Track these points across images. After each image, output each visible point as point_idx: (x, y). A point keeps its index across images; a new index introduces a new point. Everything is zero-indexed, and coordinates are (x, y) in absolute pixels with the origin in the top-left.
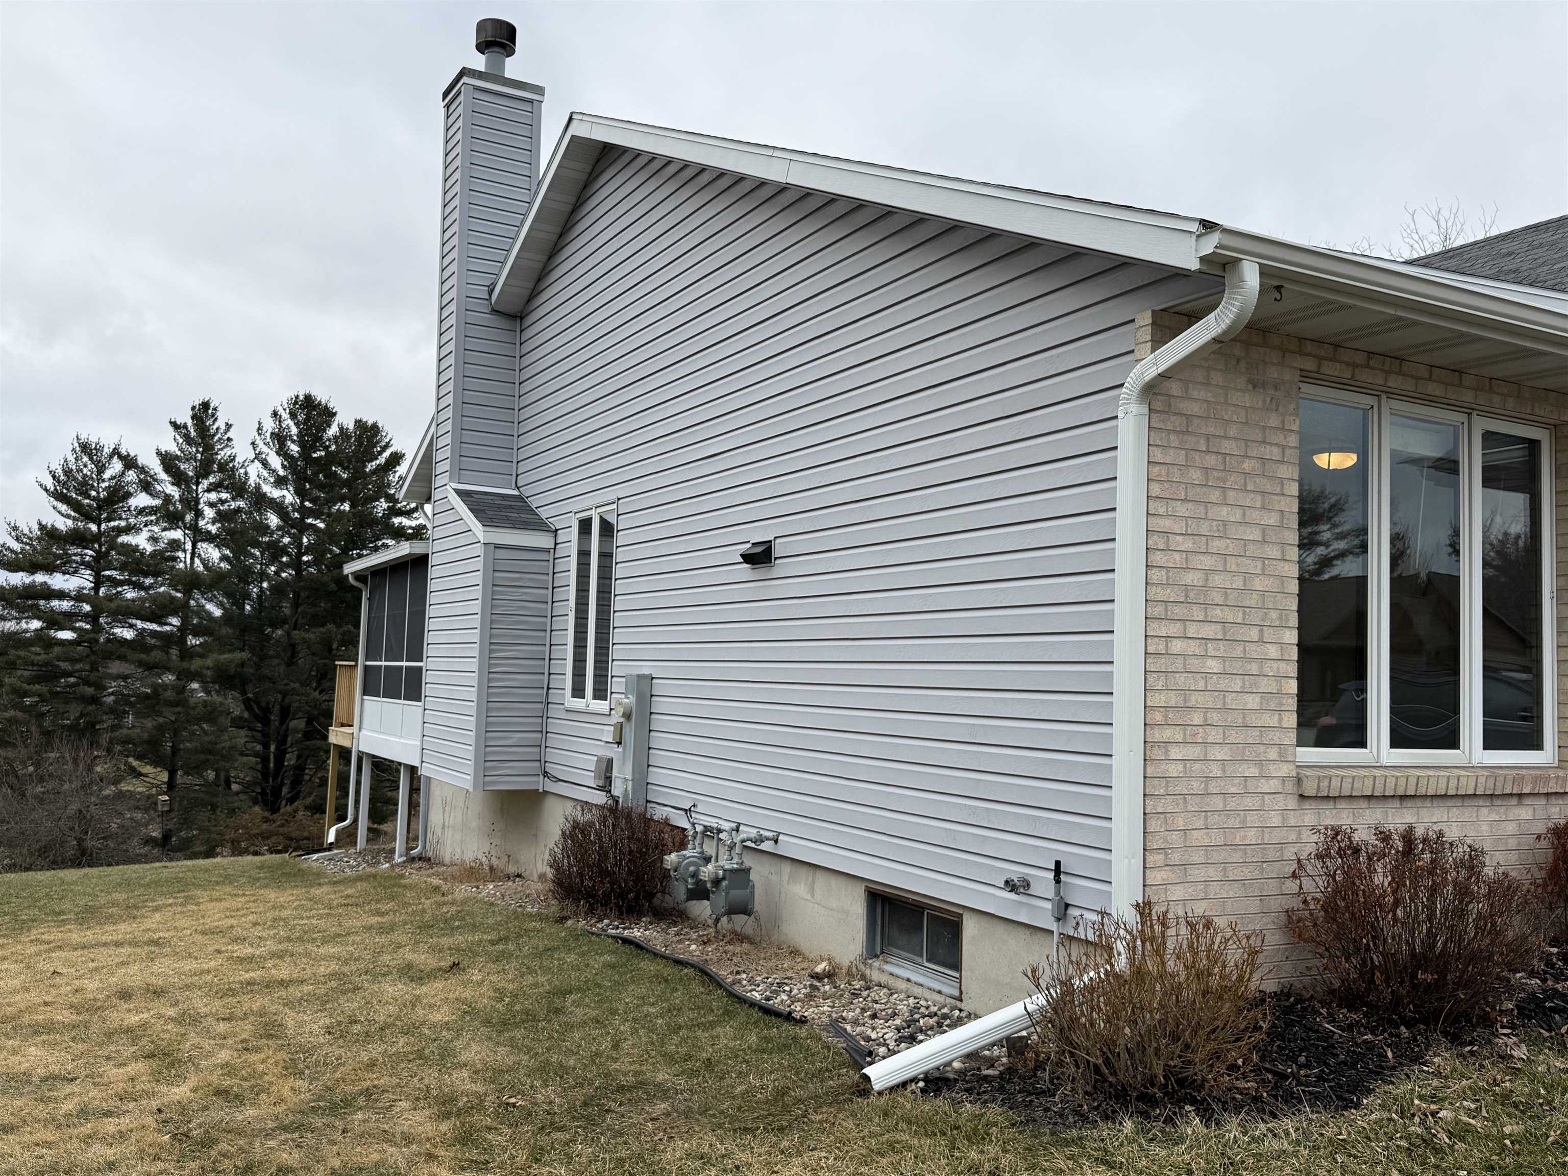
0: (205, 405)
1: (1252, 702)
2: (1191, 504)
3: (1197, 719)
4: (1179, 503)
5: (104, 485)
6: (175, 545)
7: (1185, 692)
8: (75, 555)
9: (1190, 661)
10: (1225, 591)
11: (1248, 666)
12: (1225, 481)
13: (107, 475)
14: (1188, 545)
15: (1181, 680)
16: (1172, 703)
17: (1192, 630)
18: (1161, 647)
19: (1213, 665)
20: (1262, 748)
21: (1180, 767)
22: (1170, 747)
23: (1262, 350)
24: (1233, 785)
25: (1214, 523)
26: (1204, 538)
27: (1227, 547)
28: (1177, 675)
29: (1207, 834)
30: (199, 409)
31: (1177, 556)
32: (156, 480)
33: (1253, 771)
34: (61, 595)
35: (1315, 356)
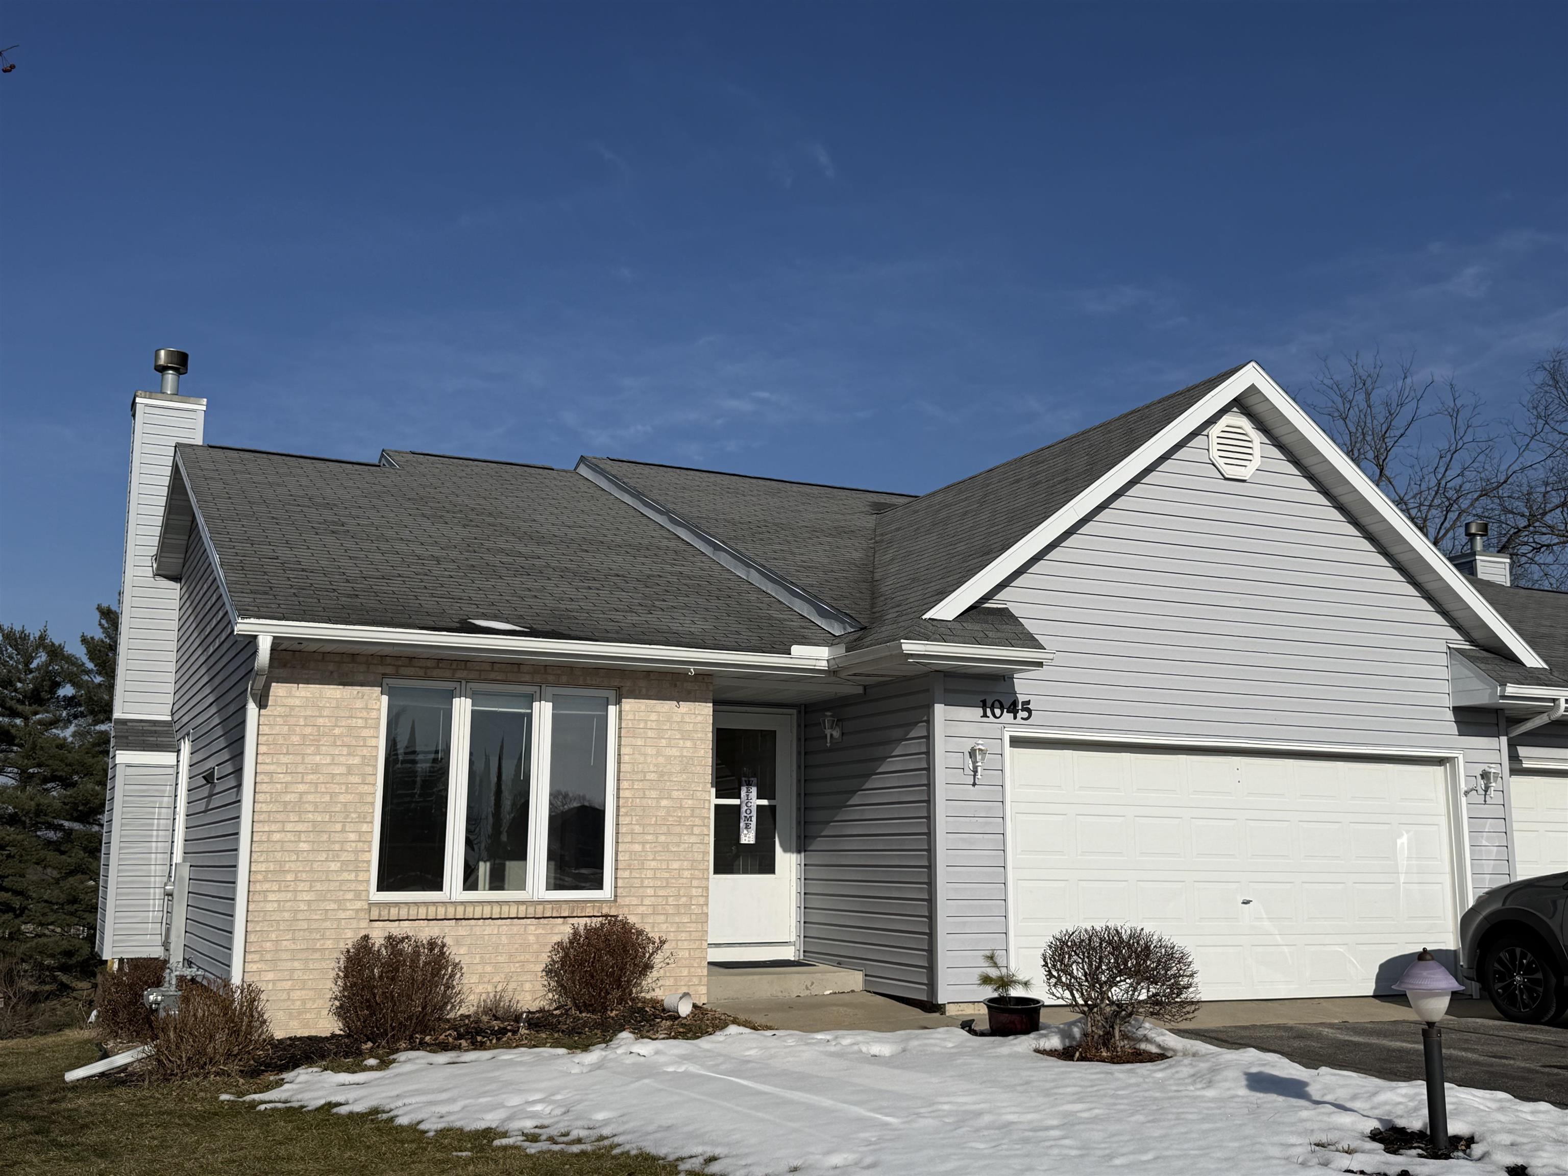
1: (334, 866)
2: (291, 756)
3: (290, 877)
4: (282, 756)
7: (281, 863)
9: (286, 844)
10: (315, 804)
11: (333, 846)
12: (319, 741)
14: (288, 778)
15: (278, 856)
16: (272, 869)
17: (289, 827)
18: (263, 837)
19: (304, 846)
20: (341, 893)
21: (276, 905)
22: (268, 894)
23: (351, 665)
24: (316, 915)
25: (309, 766)
26: (300, 775)
27: (319, 778)
28: (276, 853)
29: (294, 943)
31: (279, 786)
33: (333, 906)
35: (394, 665)
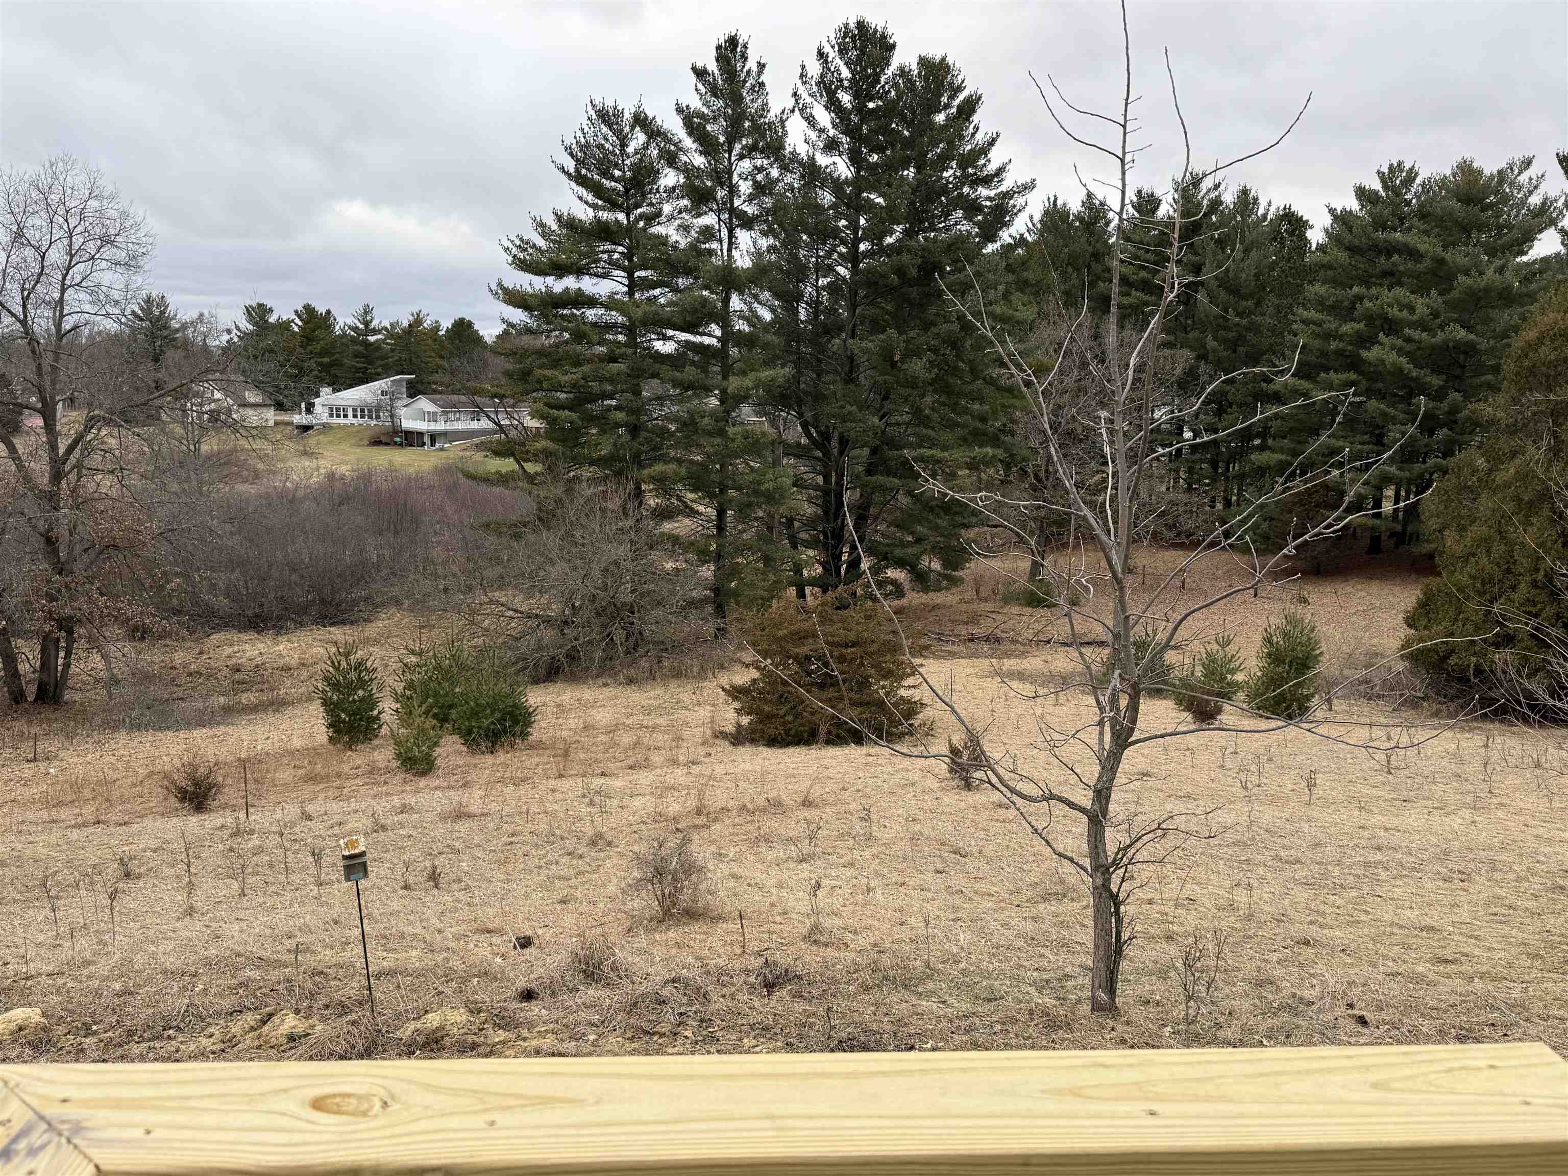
0: (733, 41)
5: (627, 162)
6: (708, 233)
8: (603, 252)
13: (630, 150)
30: (726, 49)
32: (681, 149)
34: (592, 302)
